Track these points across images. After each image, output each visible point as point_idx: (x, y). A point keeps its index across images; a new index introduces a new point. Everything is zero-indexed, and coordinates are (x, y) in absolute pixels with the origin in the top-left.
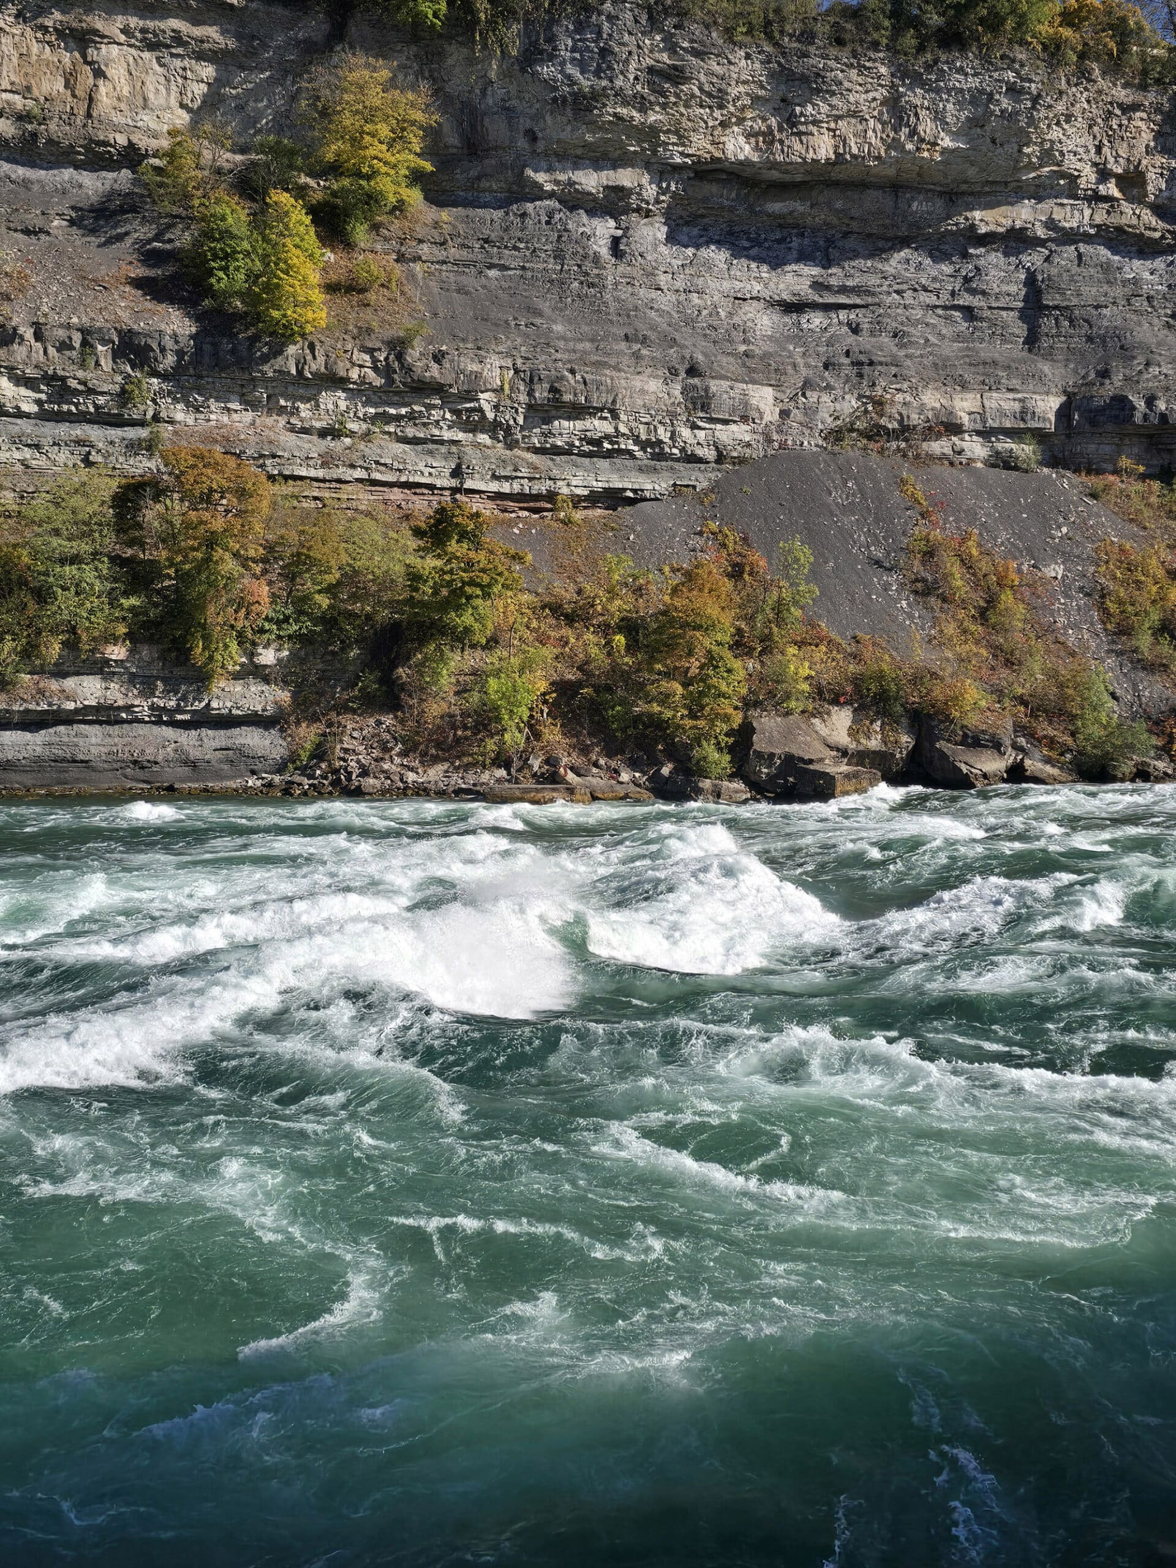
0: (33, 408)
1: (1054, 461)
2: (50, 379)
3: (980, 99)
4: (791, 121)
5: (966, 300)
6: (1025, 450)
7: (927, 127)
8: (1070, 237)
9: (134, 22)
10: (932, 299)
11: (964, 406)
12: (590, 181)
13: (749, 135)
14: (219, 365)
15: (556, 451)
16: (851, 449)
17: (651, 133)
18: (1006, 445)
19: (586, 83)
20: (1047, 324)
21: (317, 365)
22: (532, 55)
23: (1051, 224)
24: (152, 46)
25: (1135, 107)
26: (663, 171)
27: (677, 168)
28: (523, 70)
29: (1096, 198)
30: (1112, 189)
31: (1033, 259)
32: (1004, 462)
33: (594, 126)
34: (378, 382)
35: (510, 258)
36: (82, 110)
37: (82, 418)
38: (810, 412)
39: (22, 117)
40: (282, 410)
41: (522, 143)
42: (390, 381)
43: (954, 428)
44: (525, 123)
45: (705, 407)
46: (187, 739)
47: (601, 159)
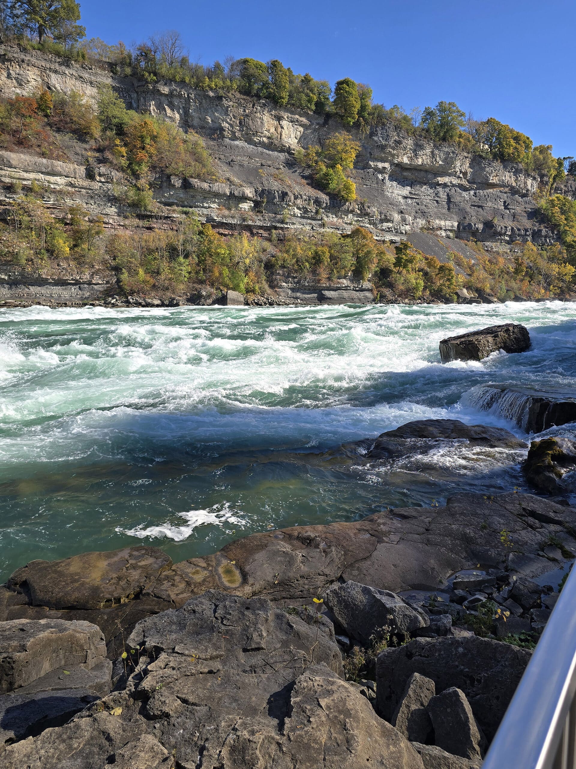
0: (299, 215)
1: (456, 237)
2: (303, 208)
3: (448, 153)
4: (416, 155)
5: (437, 199)
6: (451, 235)
7: (438, 159)
8: (453, 185)
9: (290, 115)
10: (430, 198)
11: (443, 223)
12: (380, 165)
13: (408, 157)
14: (334, 207)
15: (383, 230)
16: (426, 232)
17: (393, 156)
18: (449, 233)
19: (384, 142)
20: (451, 206)
21: (351, 208)
22: (372, 134)
23: (451, 182)
24: (292, 122)
25: (467, 157)
26: (392, 164)
27: (394, 163)
28: (370, 138)
29: (459, 177)
30: (461, 175)
31: (447, 190)
32: (448, 237)
33: (385, 153)
34: (359, 212)
35: (368, 183)
36: (279, 137)
37: (308, 218)
38: (417, 223)
39: (269, 138)
40: (342, 218)
41: (368, 155)
42: (361, 212)
43: (441, 229)
44: (369, 150)
45: (405, 221)
46: (358, 293)
47: (383, 161)
